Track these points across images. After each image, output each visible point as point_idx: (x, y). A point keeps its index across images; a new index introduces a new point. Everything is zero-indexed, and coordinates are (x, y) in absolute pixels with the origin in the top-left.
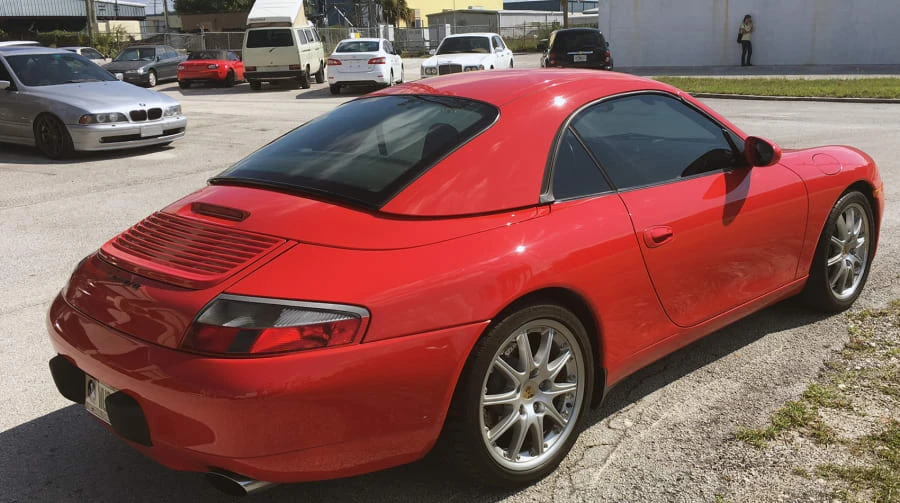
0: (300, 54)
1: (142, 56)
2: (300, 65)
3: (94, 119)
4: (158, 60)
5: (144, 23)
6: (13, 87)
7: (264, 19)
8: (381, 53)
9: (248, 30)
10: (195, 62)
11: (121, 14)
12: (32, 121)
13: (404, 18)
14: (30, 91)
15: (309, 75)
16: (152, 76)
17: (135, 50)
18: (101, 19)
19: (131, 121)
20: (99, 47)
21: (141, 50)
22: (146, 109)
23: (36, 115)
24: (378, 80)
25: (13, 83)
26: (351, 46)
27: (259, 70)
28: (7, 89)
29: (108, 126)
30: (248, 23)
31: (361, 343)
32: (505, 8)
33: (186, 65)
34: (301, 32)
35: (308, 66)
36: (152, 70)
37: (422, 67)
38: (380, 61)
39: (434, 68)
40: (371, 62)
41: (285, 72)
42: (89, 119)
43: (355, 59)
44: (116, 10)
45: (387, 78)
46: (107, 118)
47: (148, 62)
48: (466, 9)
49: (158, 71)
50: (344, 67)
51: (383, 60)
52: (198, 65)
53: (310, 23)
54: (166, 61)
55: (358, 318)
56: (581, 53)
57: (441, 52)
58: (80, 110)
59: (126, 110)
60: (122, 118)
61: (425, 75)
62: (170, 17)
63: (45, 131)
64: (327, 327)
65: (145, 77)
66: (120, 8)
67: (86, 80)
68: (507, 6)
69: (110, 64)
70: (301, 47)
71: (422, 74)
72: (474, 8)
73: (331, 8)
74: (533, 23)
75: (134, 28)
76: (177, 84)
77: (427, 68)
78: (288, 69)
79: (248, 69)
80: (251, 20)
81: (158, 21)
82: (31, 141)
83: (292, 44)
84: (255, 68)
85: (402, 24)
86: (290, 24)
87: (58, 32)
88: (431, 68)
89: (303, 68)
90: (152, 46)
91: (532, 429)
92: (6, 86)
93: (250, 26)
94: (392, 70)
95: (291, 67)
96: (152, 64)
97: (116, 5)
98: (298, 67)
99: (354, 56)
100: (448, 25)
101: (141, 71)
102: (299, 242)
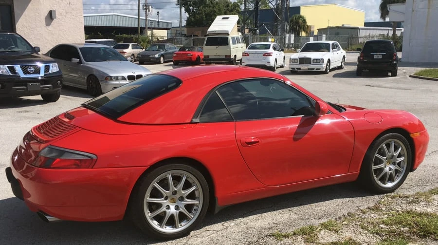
0: (231, 50)
1: (159, 48)
2: (230, 55)
3: (111, 78)
4: (166, 51)
5: (170, 31)
6: (80, 62)
7: (215, 31)
8: (271, 50)
9: (207, 37)
10: (182, 52)
11: (160, 27)
12: (86, 78)
13: (305, 31)
14: (87, 64)
15: (235, 61)
16: (162, 59)
17: (156, 45)
18: (149, 29)
19: (128, 80)
20: (142, 43)
21: (159, 46)
22: (135, 75)
23: (88, 75)
24: (267, 65)
25: (80, 60)
26: (257, 47)
27: (210, 57)
28: (78, 62)
29: (117, 82)
30: (207, 33)
31: (92, 168)
32: (365, 26)
33: (177, 54)
34: (233, 38)
35: (235, 56)
36: (162, 55)
37: (290, 59)
38: (269, 54)
39: (297, 59)
40: (264, 55)
41: (224, 59)
42: (109, 79)
43: (256, 53)
44: (158, 24)
45: (272, 64)
46: (117, 78)
47: (162, 51)
48: (341, 26)
49: (165, 56)
50: (251, 56)
51: (271, 54)
52: (183, 54)
53: (240, 34)
54: (170, 51)
55: (92, 159)
56: (378, 53)
57: (303, 51)
58: (107, 74)
59: (126, 75)
60: (124, 79)
61: (291, 63)
62: (183, 29)
63: (91, 83)
64: (80, 160)
65: (159, 59)
66: (160, 23)
67: (113, 60)
68: (366, 24)
69: (144, 52)
70: (232, 46)
71: (290, 62)
72: (345, 26)
73: (261, 25)
74: (380, 35)
75: (163, 34)
76: (172, 63)
77: (293, 59)
78: (224, 57)
79: (205, 57)
80: (209, 32)
81: (177, 30)
82: (85, 87)
83: (228, 44)
84: (208, 56)
85: (303, 34)
86: (228, 34)
87: (125, 35)
88: (295, 59)
89: (232, 57)
90: (164, 44)
91: (172, 216)
92: (77, 62)
93: (208, 35)
94: (276, 59)
95: (226, 56)
96: (163, 52)
97: (158, 22)
98: (230, 56)
99: (256, 51)
100: (324, 35)
101: (157, 56)
102: (83, 129)
